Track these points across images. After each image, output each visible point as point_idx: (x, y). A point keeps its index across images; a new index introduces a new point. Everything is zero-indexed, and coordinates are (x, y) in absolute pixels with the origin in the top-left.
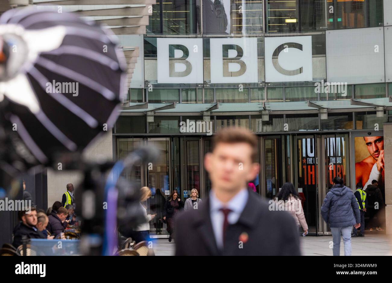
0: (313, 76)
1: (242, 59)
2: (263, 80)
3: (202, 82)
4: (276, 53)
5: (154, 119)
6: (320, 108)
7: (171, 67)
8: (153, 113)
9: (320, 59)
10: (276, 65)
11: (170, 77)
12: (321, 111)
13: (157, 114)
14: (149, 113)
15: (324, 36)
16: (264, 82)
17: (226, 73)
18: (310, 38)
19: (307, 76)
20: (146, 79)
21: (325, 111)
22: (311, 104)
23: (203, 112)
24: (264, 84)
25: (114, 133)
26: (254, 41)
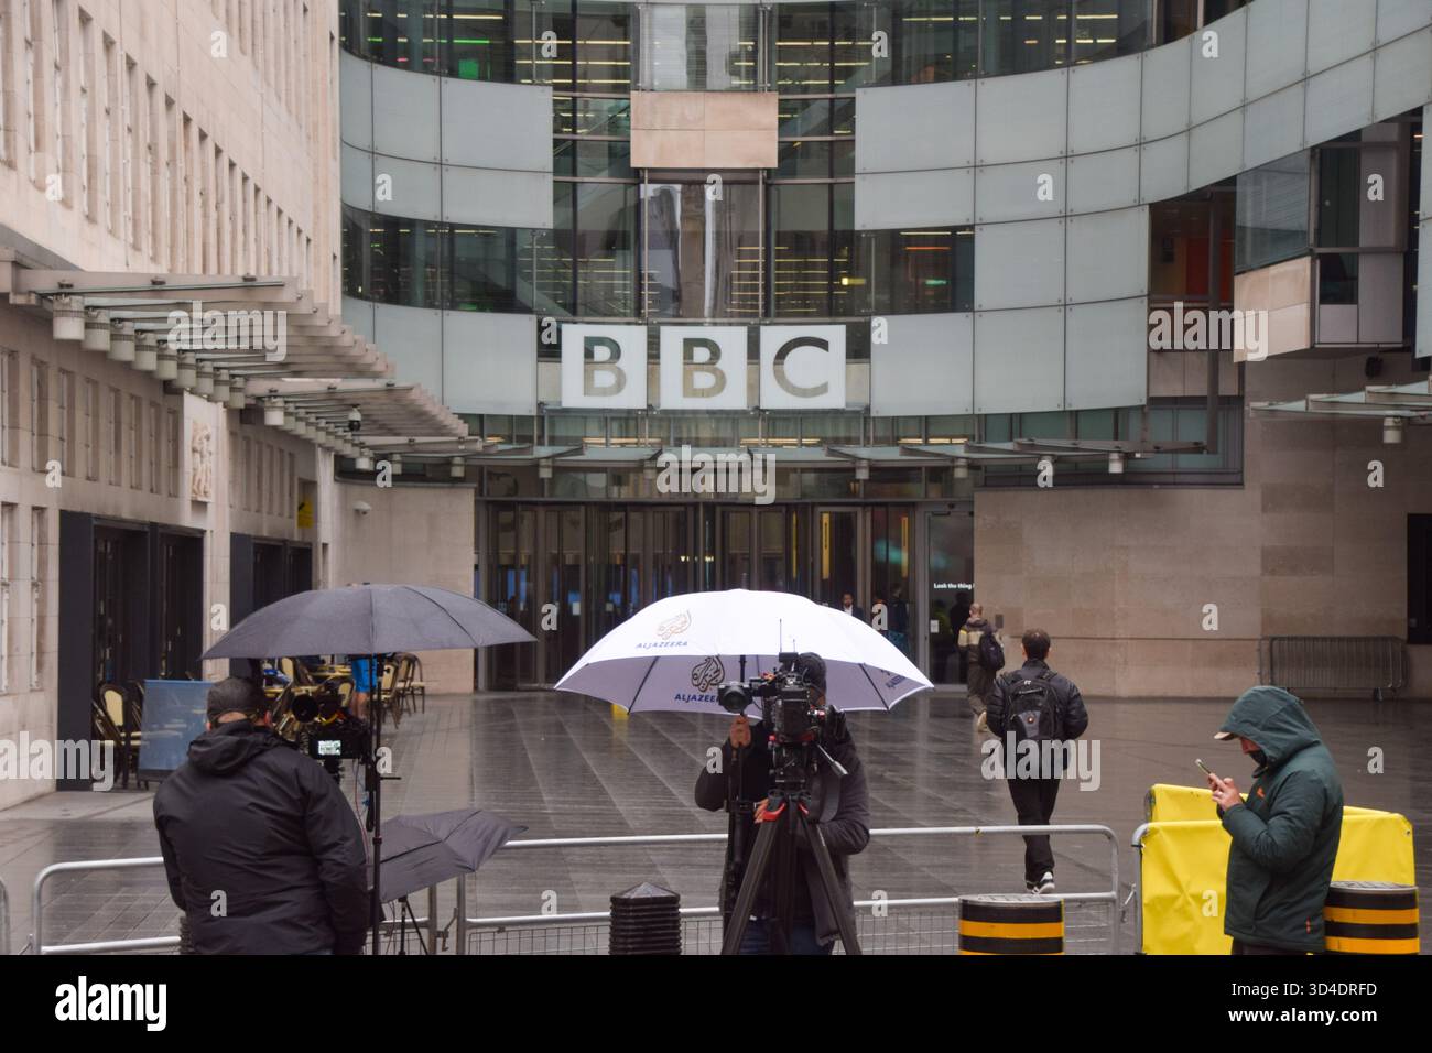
0: (847, 398)
1: (720, 365)
2: (756, 404)
3: (645, 407)
4: (782, 354)
5: (553, 473)
6: (856, 459)
7: (588, 377)
8: (550, 463)
9: (858, 368)
10: (780, 378)
11: (585, 394)
12: (857, 464)
13: (559, 464)
14: (543, 462)
15: (868, 324)
16: (757, 408)
17: (689, 390)
18: (843, 328)
19: (835, 399)
20: (541, 399)
21: (864, 463)
22: (831, 453)
23: (642, 461)
24: (757, 412)
25: (481, 495)
26: (742, 332)
